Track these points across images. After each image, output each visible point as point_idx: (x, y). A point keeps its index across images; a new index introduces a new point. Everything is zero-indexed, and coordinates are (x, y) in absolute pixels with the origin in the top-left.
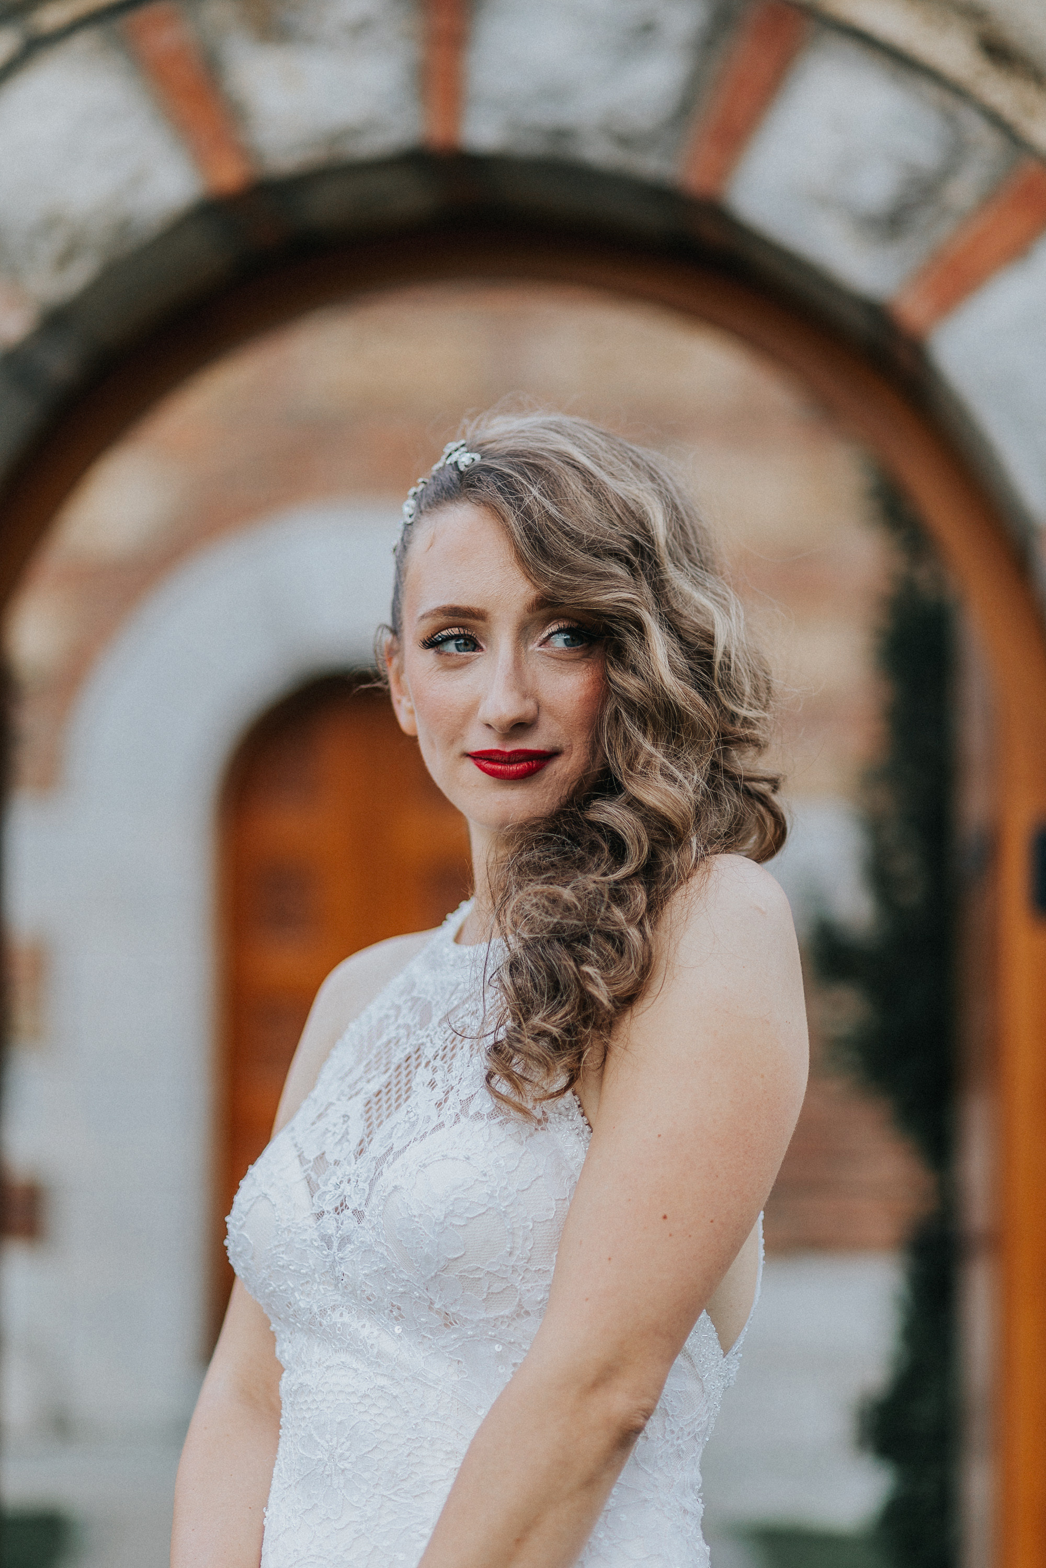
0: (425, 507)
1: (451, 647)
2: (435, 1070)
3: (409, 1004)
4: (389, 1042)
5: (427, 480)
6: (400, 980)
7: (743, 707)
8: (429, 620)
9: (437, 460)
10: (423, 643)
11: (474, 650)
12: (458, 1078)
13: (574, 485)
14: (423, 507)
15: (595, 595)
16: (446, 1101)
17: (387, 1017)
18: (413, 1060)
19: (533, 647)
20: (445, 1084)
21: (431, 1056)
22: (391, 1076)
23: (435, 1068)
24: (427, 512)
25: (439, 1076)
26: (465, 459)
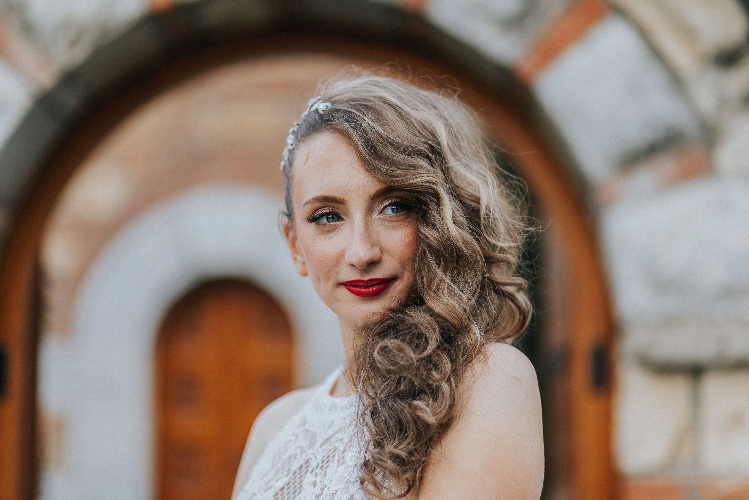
0: (301, 138)
1: (324, 220)
2: (316, 475)
3: (303, 433)
4: (290, 457)
5: (300, 123)
6: (297, 418)
7: (500, 241)
8: (310, 205)
9: (304, 110)
10: (308, 219)
11: (338, 221)
12: (329, 480)
13: (390, 114)
14: (299, 138)
15: (411, 179)
16: (321, 494)
17: (290, 441)
18: (304, 468)
19: (375, 216)
20: (321, 484)
21: (314, 466)
22: (290, 478)
23: (317, 474)
24: (302, 140)
25: (318, 479)
26: (322, 107)
